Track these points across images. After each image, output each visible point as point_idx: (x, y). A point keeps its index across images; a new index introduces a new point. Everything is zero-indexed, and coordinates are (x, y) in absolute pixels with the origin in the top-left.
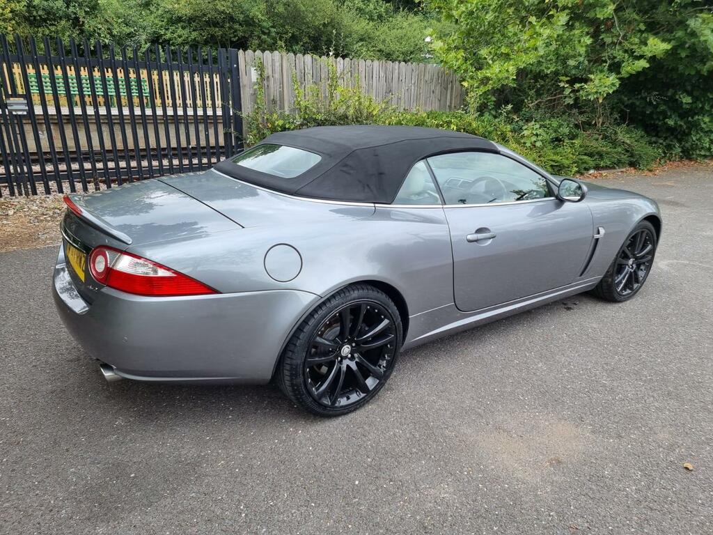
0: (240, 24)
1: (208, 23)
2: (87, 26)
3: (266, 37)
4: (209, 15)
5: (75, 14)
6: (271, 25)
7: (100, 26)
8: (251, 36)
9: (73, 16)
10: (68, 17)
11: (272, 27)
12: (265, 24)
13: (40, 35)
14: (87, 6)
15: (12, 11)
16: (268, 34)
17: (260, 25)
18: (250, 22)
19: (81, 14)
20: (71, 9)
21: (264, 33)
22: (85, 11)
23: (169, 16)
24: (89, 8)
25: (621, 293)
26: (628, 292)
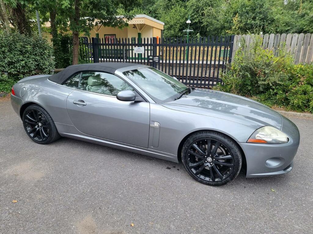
2: (267, 29)
5: (264, 25)
7: (273, 28)
14: (270, 21)
15: (239, 27)
19: (266, 24)
20: (262, 23)
22: (269, 23)
24: (271, 21)
25: (198, 176)
26: (210, 180)
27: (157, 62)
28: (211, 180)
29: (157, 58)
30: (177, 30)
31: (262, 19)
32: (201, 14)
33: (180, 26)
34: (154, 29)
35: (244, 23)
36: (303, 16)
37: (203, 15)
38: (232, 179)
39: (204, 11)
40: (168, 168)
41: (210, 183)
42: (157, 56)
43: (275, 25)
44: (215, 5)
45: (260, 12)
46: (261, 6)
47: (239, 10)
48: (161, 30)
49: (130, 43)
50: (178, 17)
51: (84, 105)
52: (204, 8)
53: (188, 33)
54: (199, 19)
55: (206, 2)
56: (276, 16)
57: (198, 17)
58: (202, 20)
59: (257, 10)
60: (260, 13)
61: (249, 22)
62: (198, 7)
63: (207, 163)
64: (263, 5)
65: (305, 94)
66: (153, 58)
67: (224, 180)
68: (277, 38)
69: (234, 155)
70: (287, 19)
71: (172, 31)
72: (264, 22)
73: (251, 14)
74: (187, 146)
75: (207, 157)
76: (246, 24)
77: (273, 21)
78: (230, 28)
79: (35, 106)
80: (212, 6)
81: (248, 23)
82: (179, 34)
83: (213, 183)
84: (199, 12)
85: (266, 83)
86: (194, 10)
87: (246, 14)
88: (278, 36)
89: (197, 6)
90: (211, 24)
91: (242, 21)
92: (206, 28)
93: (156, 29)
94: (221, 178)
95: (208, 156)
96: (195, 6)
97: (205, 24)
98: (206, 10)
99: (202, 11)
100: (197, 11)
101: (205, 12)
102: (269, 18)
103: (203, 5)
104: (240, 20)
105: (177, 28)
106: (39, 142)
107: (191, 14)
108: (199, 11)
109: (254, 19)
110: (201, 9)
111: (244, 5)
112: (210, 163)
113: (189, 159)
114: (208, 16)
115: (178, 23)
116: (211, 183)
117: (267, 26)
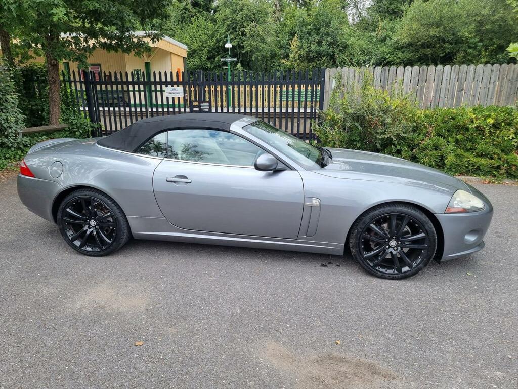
0: (451, 43)
1: (424, 46)
2: (338, 59)
3: (471, 50)
4: (423, 40)
5: (333, 52)
6: (477, 39)
7: (346, 58)
8: (458, 51)
9: (332, 54)
10: (328, 54)
11: (479, 42)
12: (472, 40)
13: (311, 67)
14: (341, 46)
15: (299, 55)
16: (475, 48)
17: (467, 42)
18: (458, 41)
19: (337, 51)
20: (331, 50)
21: (470, 47)
22: (340, 50)
23: (396, 45)
24: (343, 47)
25: (377, 268)
26: (394, 272)
27: (208, 110)
28: (396, 272)
29: (207, 104)
30: (204, 58)
31: (331, 44)
32: (240, 34)
33: (209, 52)
34: (173, 56)
35: (307, 50)
36: (384, 40)
37: (243, 34)
38: (425, 265)
39: (244, 29)
40: (323, 266)
41: (394, 276)
42: (207, 102)
43: (349, 54)
44: (260, 19)
45: (327, 32)
46: (328, 24)
47: (297, 29)
48: (184, 57)
49: (130, 80)
50: (204, 37)
51: (187, 183)
52: (245, 24)
53: (229, 64)
54: (239, 41)
55: (247, 14)
56: (349, 39)
57: (235, 38)
58: (242, 43)
59: (323, 30)
60: (327, 35)
61: (313, 47)
62: (235, 22)
63: (389, 248)
64: (330, 23)
65: (436, 150)
66: (200, 104)
67: (414, 268)
68: (385, 73)
69: (429, 232)
70: (363, 43)
71: (196, 60)
72: (333, 48)
73: (315, 36)
74: (361, 228)
75: (389, 241)
76: (309, 51)
77: (345, 46)
78: (287, 57)
79: (87, 193)
80: (257, 21)
81: (312, 49)
82: (209, 65)
83: (399, 275)
84: (237, 30)
85: (387, 136)
86: (228, 26)
87: (307, 35)
88: (385, 70)
89: (233, 21)
90: (258, 49)
91: (304, 46)
92: (251, 56)
93: (175, 56)
94: (410, 266)
95: (391, 238)
96: (230, 19)
97: (249, 48)
98: (249, 27)
99: (242, 29)
100: (234, 29)
101: (247, 30)
102: (339, 43)
103: (242, 18)
104: (300, 44)
105: (203, 54)
106: (92, 254)
107: (224, 33)
108: (237, 28)
109: (319, 43)
110: (239, 25)
111: (303, 22)
112: (393, 248)
113: (363, 246)
114: (252, 36)
115: (206, 47)
116: (396, 276)
117: (338, 54)
